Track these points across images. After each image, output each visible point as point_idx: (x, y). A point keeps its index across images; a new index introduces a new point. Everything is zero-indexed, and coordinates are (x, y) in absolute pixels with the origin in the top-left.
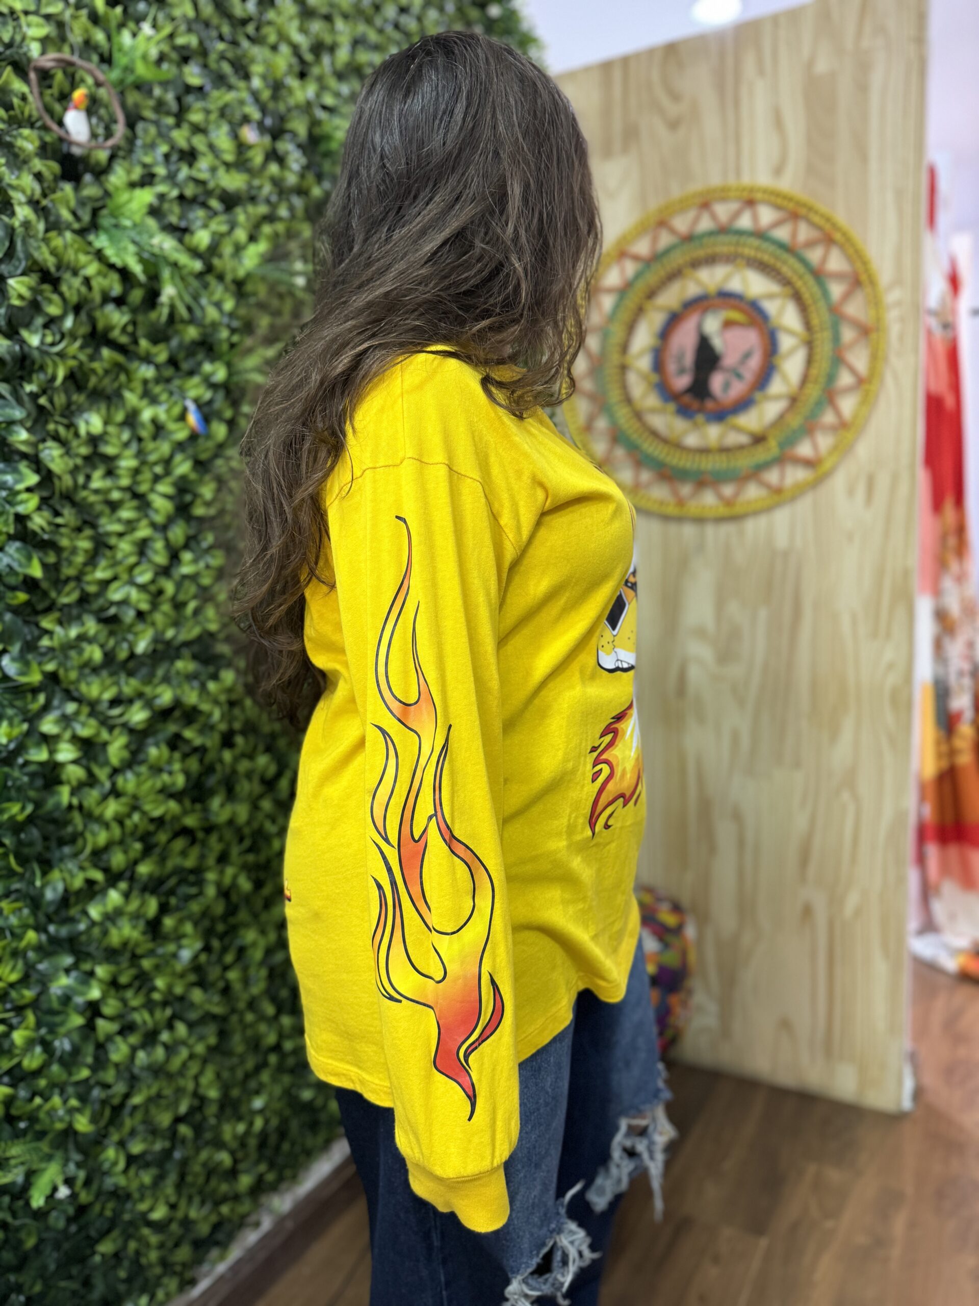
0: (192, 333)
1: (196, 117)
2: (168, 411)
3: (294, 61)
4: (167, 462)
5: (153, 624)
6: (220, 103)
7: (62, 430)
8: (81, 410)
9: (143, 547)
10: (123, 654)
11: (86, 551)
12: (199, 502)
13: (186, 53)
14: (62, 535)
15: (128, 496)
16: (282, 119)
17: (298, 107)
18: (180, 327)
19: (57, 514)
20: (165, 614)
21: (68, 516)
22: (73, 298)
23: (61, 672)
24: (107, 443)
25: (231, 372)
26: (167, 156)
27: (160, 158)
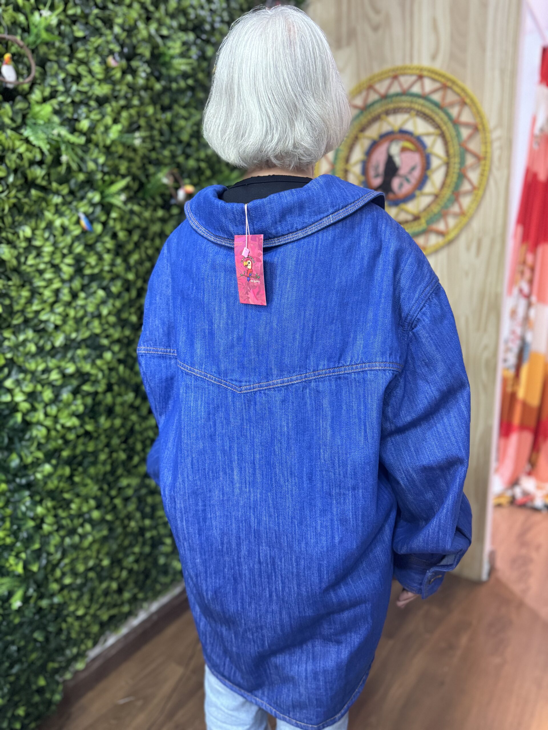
0: (81, 177)
1: (81, 55)
2: (69, 220)
3: (142, 12)
4: (70, 247)
5: (64, 332)
6: (96, 45)
7: (10, 236)
8: (20, 224)
9: (57, 292)
10: (48, 347)
11: (26, 298)
12: (88, 266)
13: (74, 19)
14: (12, 290)
15: (49, 266)
16: (134, 47)
17: (144, 40)
18: (74, 174)
19: (9, 279)
20: (71, 326)
21: (16, 280)
22: (13, 166)
23: (15, 359)
24: (36, 240)
25: (103, 197)
26: (64, 80)
27: (61, 82)
